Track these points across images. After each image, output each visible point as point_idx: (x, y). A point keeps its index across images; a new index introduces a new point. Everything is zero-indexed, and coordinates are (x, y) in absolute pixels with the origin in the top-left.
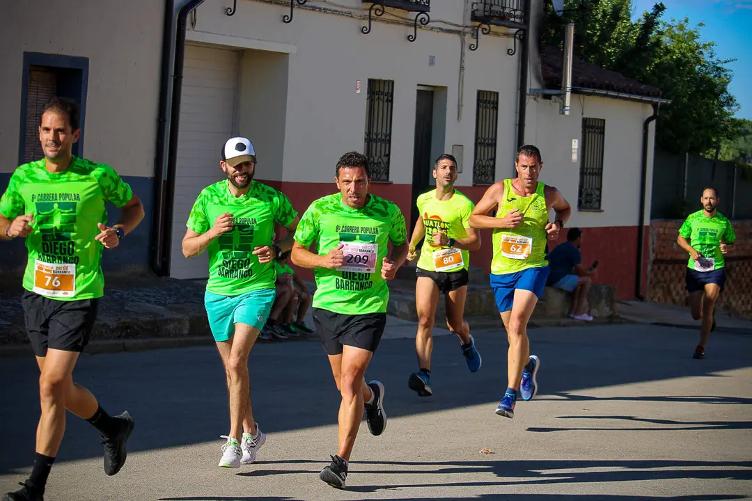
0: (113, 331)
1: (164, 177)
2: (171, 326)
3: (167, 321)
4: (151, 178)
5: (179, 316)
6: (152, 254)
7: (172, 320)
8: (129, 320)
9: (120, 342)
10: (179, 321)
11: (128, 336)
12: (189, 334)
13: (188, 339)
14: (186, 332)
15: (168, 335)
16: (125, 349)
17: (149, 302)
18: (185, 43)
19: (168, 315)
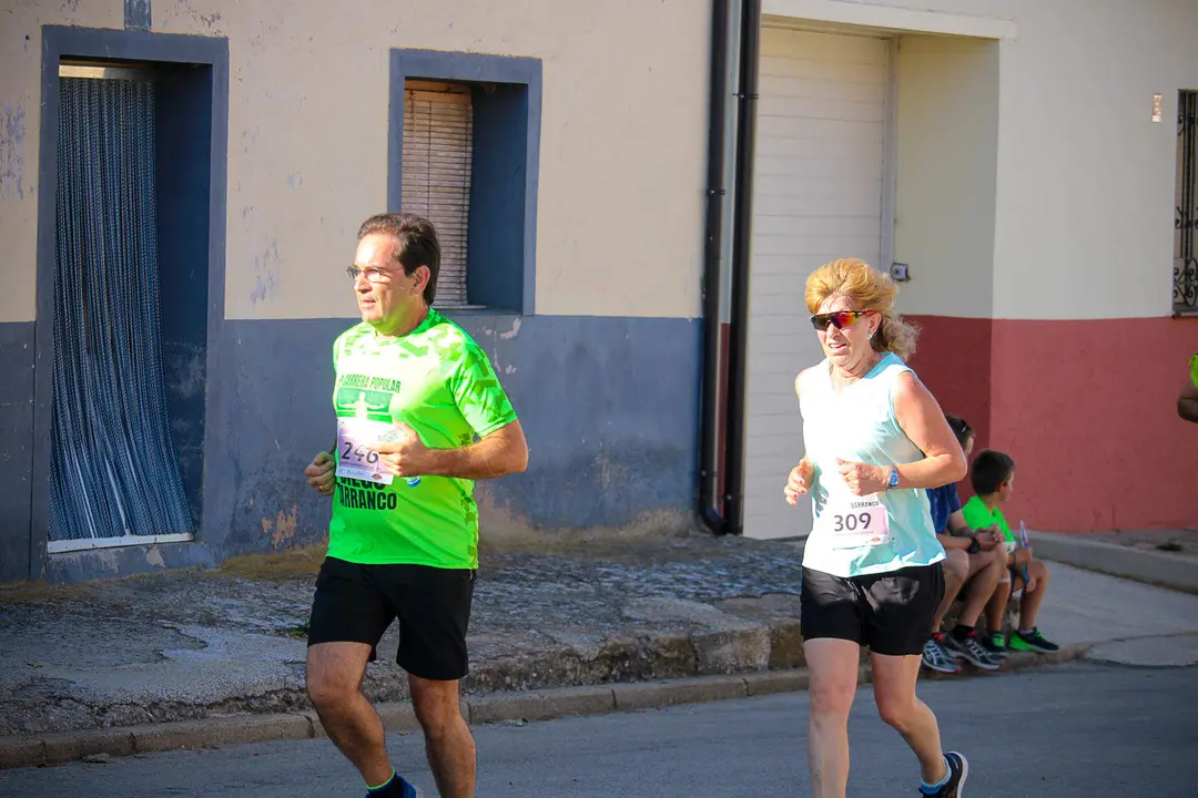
0: (589, 665)
1: (724, 316)
2: (726, 651)
3: (715, 640)
4: (694, 319)
5: (744, 627)
6: (702, 484)
7: (729, 637)
8: (629, 640)
9: (604, 690)
10: (745, 636)
11: (625, 676)
12: (772, 666)
13: (767, 676)
14: (762, 661)
15: (721, 672)
16: (616, 706)
17: (681, 595)
18: (762, 22)
19: (723, 625)
